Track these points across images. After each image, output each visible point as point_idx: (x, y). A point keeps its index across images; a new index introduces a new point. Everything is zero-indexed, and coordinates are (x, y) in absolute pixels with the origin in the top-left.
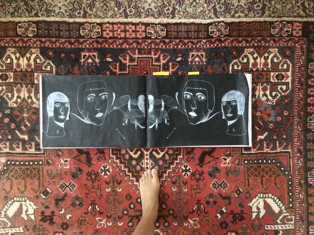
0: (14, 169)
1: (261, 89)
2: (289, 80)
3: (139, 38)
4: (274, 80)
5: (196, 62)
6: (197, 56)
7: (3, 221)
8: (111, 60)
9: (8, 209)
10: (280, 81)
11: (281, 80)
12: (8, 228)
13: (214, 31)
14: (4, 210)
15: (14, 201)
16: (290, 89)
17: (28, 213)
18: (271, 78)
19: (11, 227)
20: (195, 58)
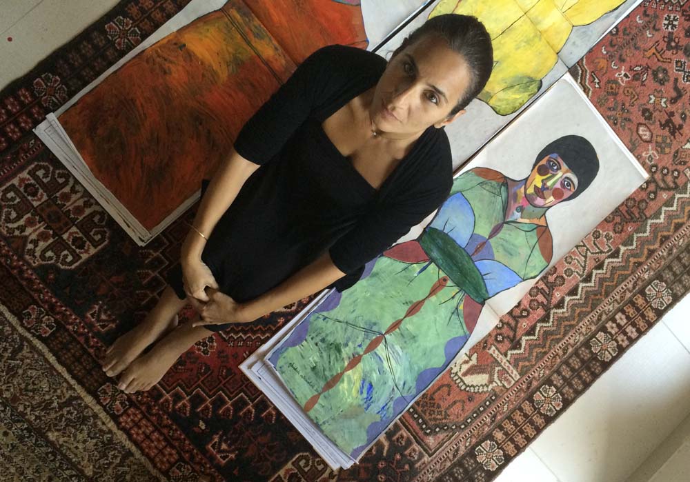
0: (430, 420)
1: (70, 203)
2: (25, 174)
3: (142, 412)
4: (42, 195)
5: (109, 316)
6: (99, 320)
7: (499, 379)
8: (201, 423)
9: (482, 385)
10: (37, 186)
11: (34, 186)
12: (502, 367)
13: (47, 326)
14: (485, 389)
15: (467, 386)
16: (36, 163)
17: (467, 359)
18: (43, 200)
19: (499, 364)
20: (104, 321)
